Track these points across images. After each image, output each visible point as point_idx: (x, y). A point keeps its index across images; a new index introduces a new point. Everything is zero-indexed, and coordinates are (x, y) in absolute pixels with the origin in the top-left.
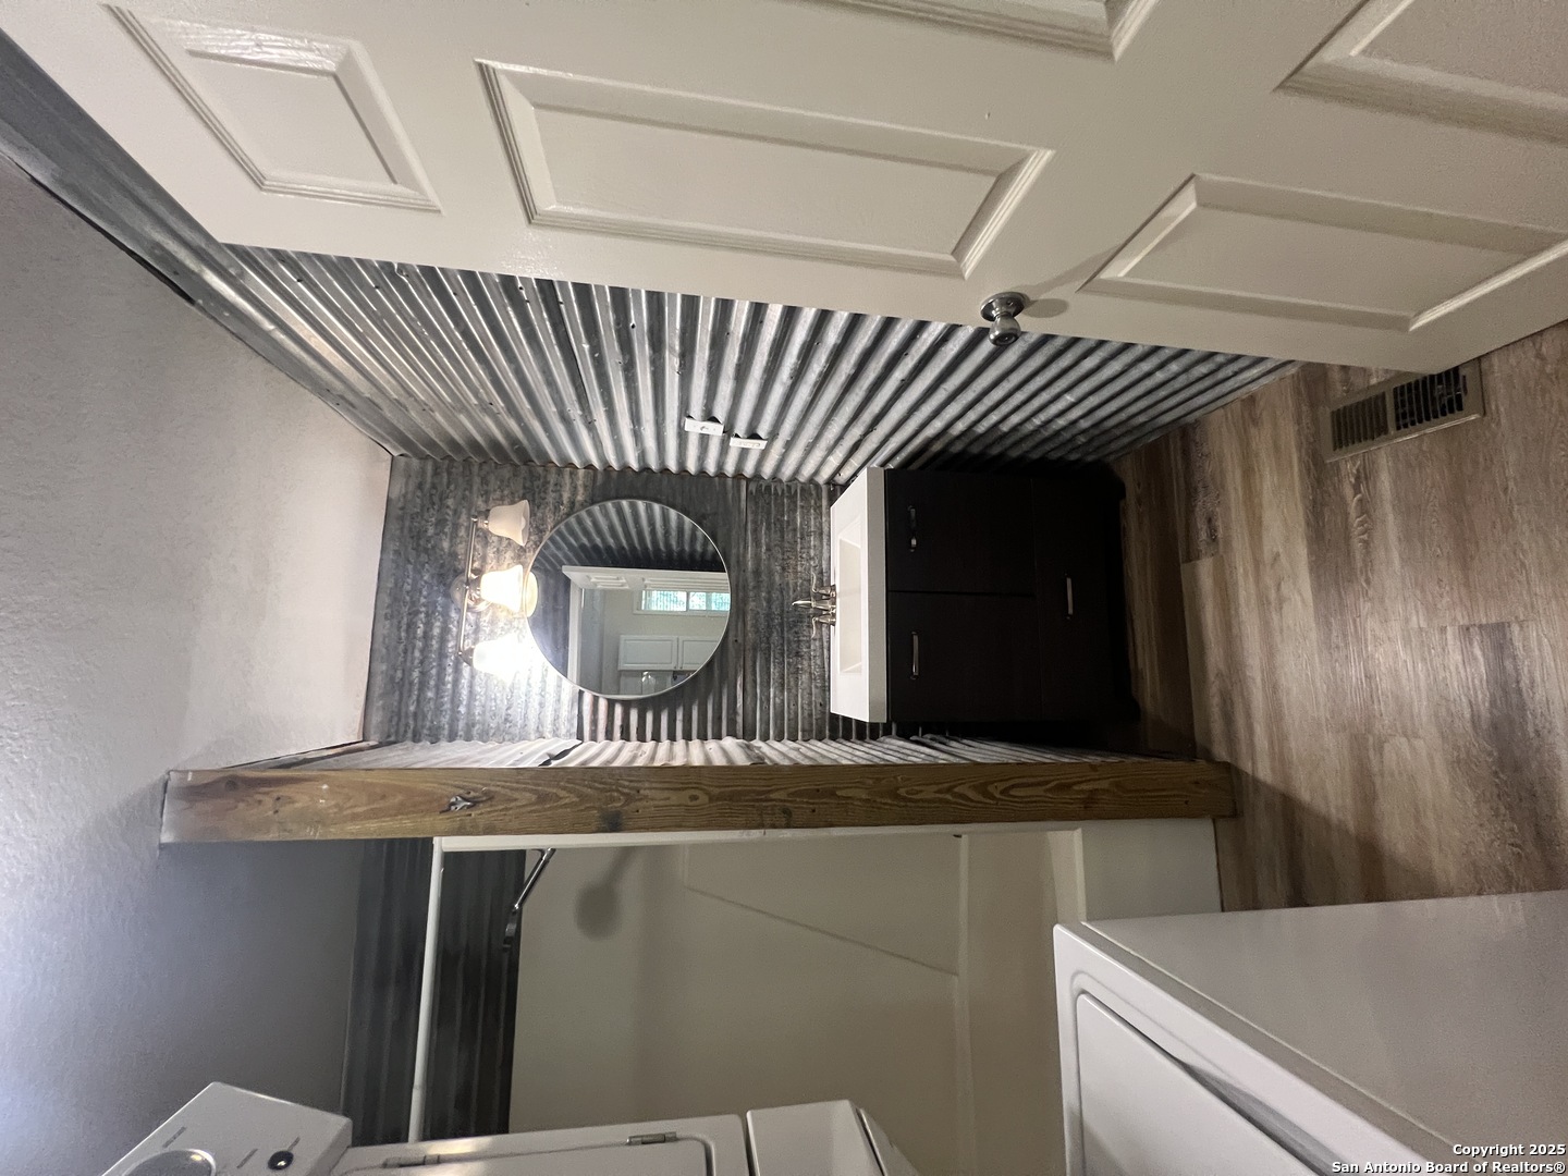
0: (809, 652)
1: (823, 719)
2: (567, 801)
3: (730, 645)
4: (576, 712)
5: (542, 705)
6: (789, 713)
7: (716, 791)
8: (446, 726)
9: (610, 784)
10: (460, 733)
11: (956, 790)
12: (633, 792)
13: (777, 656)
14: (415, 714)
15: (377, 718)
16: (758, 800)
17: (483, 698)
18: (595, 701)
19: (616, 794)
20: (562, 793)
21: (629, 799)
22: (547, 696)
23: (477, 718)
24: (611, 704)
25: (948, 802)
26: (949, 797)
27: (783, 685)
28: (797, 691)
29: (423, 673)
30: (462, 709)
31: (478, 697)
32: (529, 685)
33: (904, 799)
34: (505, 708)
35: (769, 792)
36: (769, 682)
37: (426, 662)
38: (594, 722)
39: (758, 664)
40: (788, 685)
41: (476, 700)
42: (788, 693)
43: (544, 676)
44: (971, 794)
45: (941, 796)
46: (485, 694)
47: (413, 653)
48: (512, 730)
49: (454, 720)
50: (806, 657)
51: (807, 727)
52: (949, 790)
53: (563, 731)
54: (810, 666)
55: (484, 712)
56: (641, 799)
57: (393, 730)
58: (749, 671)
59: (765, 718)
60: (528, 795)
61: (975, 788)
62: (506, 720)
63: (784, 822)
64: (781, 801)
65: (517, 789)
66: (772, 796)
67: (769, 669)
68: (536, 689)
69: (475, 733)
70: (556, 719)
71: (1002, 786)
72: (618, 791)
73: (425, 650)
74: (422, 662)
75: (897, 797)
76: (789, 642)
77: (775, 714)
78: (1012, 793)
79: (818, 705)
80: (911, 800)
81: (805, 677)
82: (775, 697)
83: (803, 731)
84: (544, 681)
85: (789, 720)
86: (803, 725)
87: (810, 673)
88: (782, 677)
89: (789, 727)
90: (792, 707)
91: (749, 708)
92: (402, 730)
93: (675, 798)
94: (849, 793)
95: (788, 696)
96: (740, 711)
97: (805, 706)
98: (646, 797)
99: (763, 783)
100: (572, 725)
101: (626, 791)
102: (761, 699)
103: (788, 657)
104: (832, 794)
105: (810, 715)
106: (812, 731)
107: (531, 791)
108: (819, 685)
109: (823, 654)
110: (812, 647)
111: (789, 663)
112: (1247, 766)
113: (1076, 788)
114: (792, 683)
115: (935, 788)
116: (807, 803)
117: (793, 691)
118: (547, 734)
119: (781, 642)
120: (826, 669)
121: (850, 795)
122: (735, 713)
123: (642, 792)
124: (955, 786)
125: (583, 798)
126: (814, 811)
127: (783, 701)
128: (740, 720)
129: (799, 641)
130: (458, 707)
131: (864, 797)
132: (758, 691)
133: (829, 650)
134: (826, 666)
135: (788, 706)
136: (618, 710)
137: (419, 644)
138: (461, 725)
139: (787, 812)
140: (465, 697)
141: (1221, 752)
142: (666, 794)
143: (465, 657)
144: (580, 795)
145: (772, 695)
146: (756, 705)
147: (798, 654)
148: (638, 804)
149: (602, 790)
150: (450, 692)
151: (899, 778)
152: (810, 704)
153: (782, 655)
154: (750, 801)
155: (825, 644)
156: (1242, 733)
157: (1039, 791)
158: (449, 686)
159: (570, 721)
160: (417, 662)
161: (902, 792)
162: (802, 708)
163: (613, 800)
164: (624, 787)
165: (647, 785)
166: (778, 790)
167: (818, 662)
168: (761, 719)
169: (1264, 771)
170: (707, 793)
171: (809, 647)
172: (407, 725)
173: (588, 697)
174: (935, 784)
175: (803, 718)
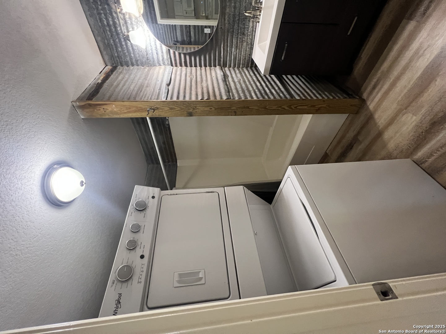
0: (248, 33)
1: (249, 60)
2: (177, 109)
3: (219, 29)
4: (169, 56)
5: (157, 53)
6: (238, 58)
7: (217, 107)
8: (129, 61)
9: (188, 105)
10: (135, 63)
11: (282, 107)
12: (194, 107)
13: (236, 35)
14: (118, 56)
15: (106, 58)
16: (228, 109)
17: (137, 51)
18: (174, 53)
19: (190, 108)
20: (176, 108)
21: (194, 109)
22: (158, 50)
23: (138, 58)
24: (180, 54)
25: (280, 110)
26: (279, 108)
27: (237, 47)
28: (242, 49)
29: (114, 41)
30: (132, 55)
31: (136, 51)
32: (151, 46)
33: (267, 109)
34: (146, 55)
35: (230, 107)
36: (232, 46)
37: (113, 37)
38: (175, 60)
39: (229, 38)
40: (239, 47)
41: (135, 52)
42: (239, 50)
43: (155, 43)
44: (286, 108)
45: (277, 108)
46: (138, 49)
47: (107, 32)
48: (150, 62)
49: (131, 59)
50: (246, 35)
51: (244, 63)
52: (280, 107)
53: (166, 63)
54: (247, 39)
55: (139, 56)
56: (197, 109)
57: (113, 62)
58: (226, 41)
59: (230, 59)
60: (167, 108)
61: (288, 107)
62: (147, 59)
63: (234, 114)
64: (234, 109)
65: (164, 107)
66: (232, 108)
67: (233, 40)
68: (154, 48)
69: (139, 63)
70: (163, 59)
71: (295, 106)
72: (190, 107)
73: (110, 30)
74: (112, 36)
75: (265, 108)
76: (241, 28)
77: (234, 58)
78: (297, 107)
79: (248, 55)
80: (269, 109)
81: (245, 44)
82: (234, 52)
83: (242, 64)
84: (156, 45)
85: (238, 60)
86: (242, 62)
87: (247, 42)
88: (237, 44)
89: (238, 62)
90: (239, 56)
91: (225, 55)
92: (116, 62)
93: (206, 109)
94: (253, 107)
95: (239, 51)
96: (222, 57)
97: (244, 55)
98: (198, 109)
99: (229, 105)
100: (169, 61)
101: (193, 107)
102: (229, 53)
103: (240, 36)
104: (248, 108)
105: (245, 58)
106: (245, 64)
107: (168, 107)
108: (250, 47)
109: (253, 34)
110: (249, 31)
111: (240, 38)
112: (368, 103)
113: (316, 106)
114: (240, 46)
115: (277, 106)
116: (241, 110)
117: (241, 49)
118: (162, 64)
119: (238, 28)
120: (253, 40)
121: (253, 108)
122: (221, 57)
123: (197, 107)
124: (282, 106)
125: (182, 109)
126: (242, 112)
127: (236, 53)
128: (222, 60)
129: (245, 28)
130: (131, 54)
131: (257, 108)
132: (229, 49)
133: (255, 32)
134: (253, 39)
135: (238, 56)
136: (182, 56)
137: (107, 28)
138: (134, 60)
139: (235, 112)
140: (132, 51)
141: (365, 96)
142: (203, 108)
143: (127, 38)
144: (180, 108)
145: (233, 51)
146: (228, 53)
147: (244, 34)
148: (196, 110)
149: (186, 107)
150: (126, 48)
151: (267, 104)
152: (245, 54)
153: (238, 34)
154: (226, 109)
155: (254, 29)
156: (374, 93)
157: (305, 107)
158: (125, 46)
159: (168, 60)
160: (110, 36)
161: (267, 107)
162: (243, 56)
163: (190, 109)
164: (192, 106)
165: (198, 106)
166: (234, 107)
167: (251, 37)
168: (229, 60)
169: (371, 106)
170: (214, 107)
171: (248, 31)
172: (117, 60)
173: (172, 51)
174: (277, 105)
175: (243, 60)
